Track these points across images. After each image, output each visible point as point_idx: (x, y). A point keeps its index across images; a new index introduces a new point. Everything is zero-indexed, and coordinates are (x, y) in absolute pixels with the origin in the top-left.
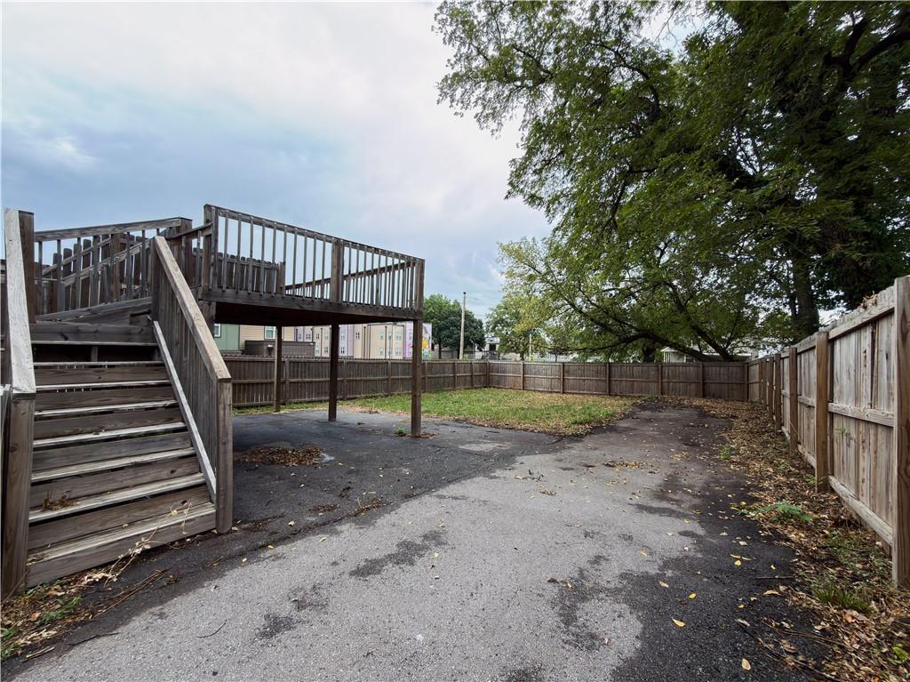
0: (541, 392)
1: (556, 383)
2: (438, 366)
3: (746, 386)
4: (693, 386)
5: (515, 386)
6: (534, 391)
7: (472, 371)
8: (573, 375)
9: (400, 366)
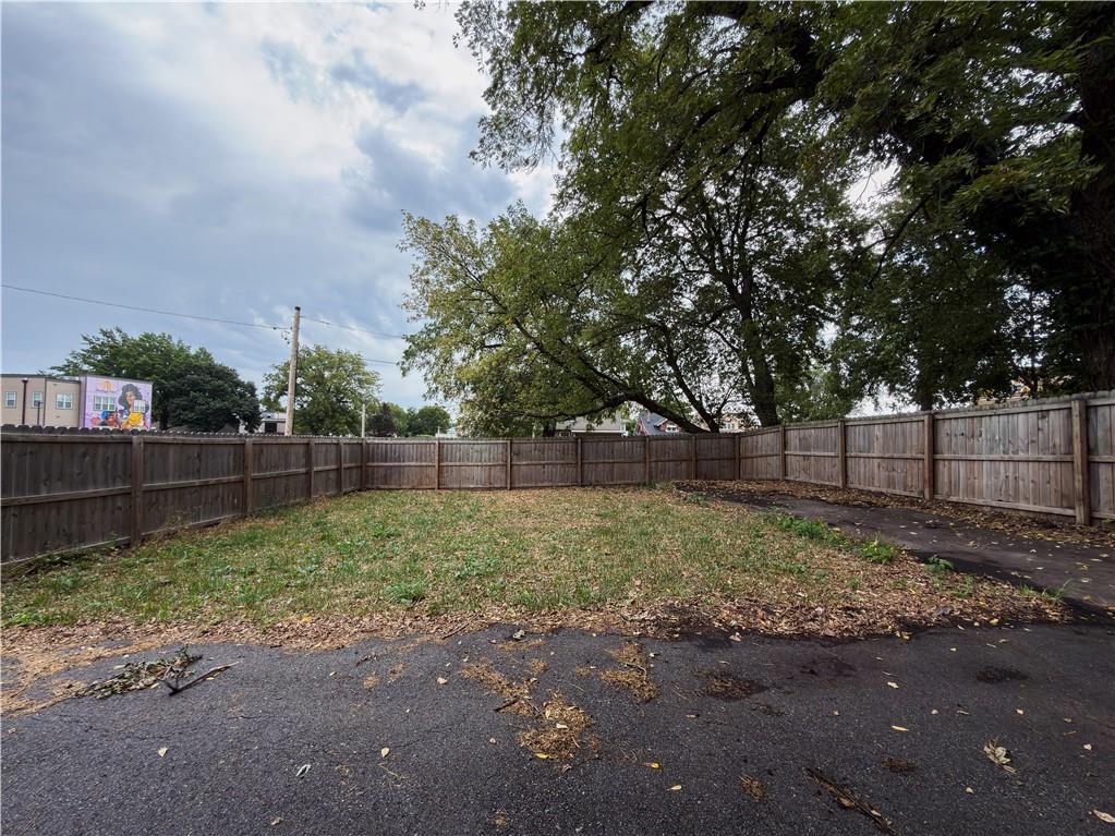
0: (472, 489)
1: (498, 473)
2: (275, 450)
3: (737, 461)
4: (684, 465)
5: (421, 484)
6: (460, 489)
7: (339, 459)
8: (527, 458)
9: (172, 451)
